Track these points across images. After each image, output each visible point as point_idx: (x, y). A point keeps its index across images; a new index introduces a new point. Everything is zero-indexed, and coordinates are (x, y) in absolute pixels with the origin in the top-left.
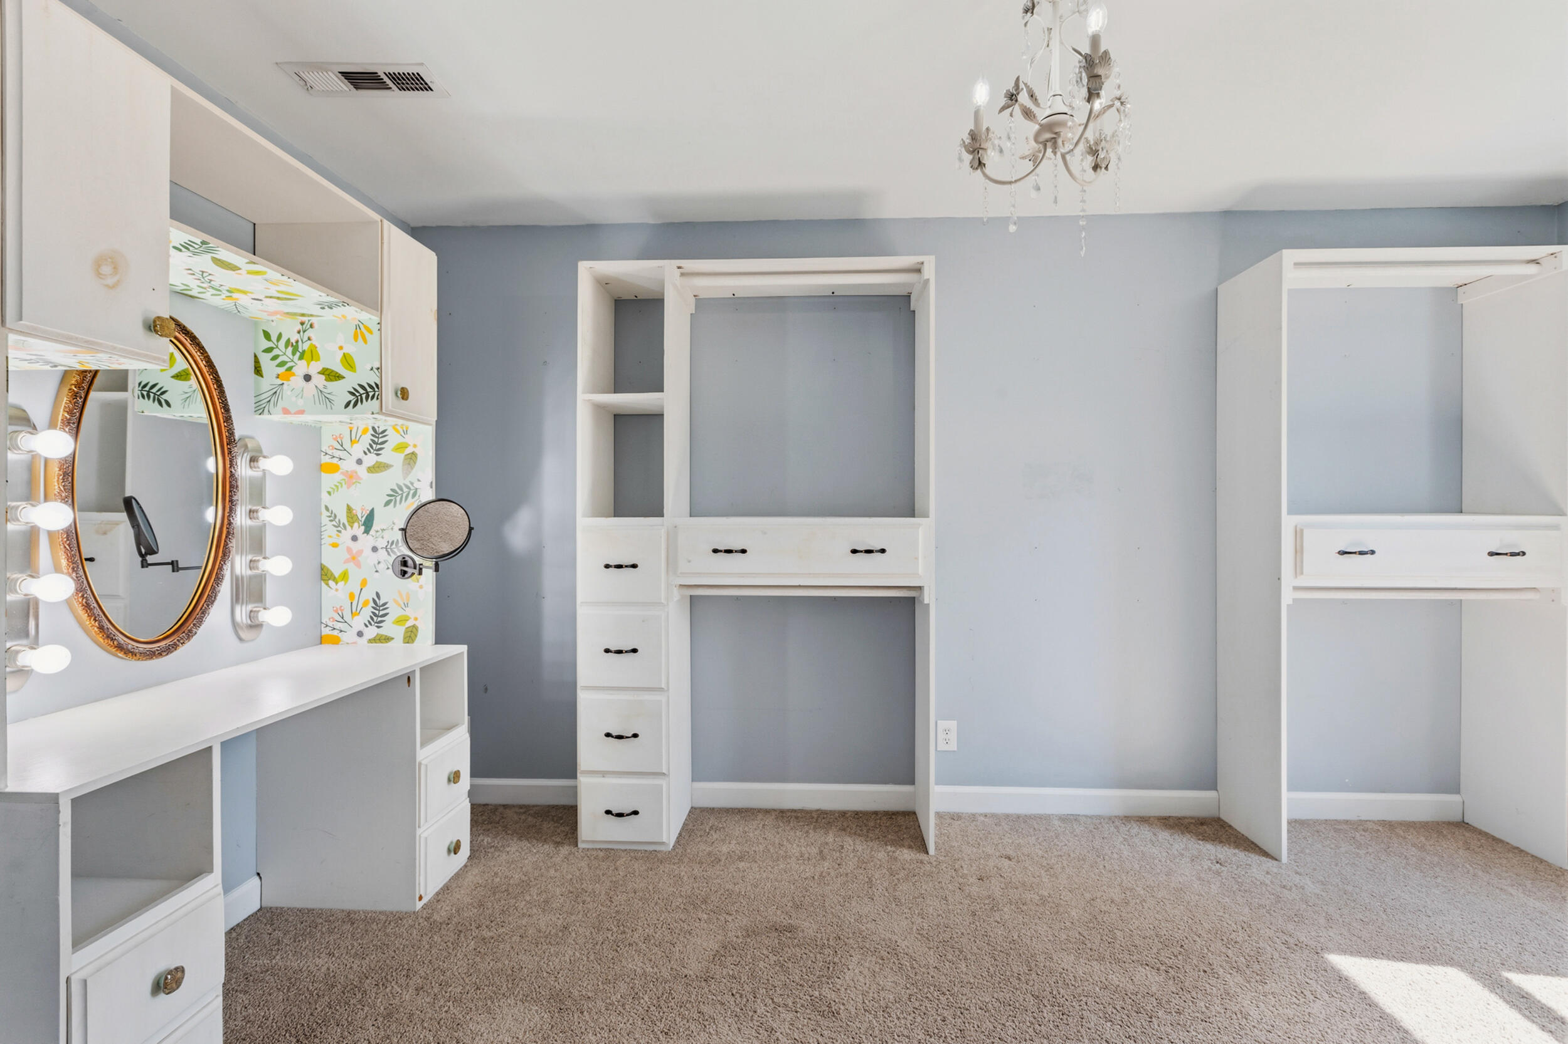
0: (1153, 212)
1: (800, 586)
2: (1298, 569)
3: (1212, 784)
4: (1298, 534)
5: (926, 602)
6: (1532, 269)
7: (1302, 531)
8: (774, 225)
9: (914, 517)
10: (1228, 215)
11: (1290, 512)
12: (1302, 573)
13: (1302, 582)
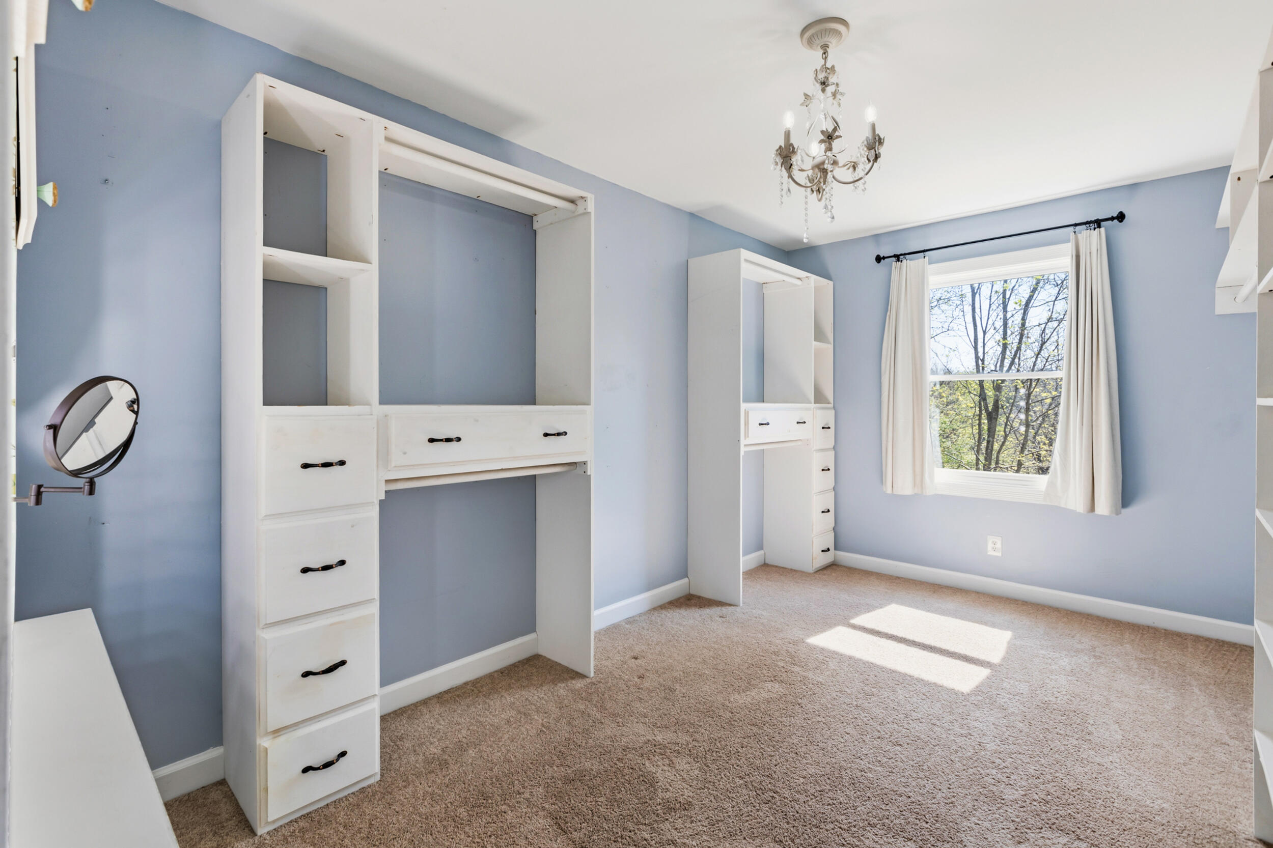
0: (662, 201)
1: (502, 470)
2: (747, 436)
3: (684, 574)
4: (747, 414)
5: (589, 474)
6: (798, 282)
7: (748, 412)
8: (424, 109)
9: (535, 404)
10: (692, 215)
11: (744, 401)
12: (748, 436)
13: (748, 441)
